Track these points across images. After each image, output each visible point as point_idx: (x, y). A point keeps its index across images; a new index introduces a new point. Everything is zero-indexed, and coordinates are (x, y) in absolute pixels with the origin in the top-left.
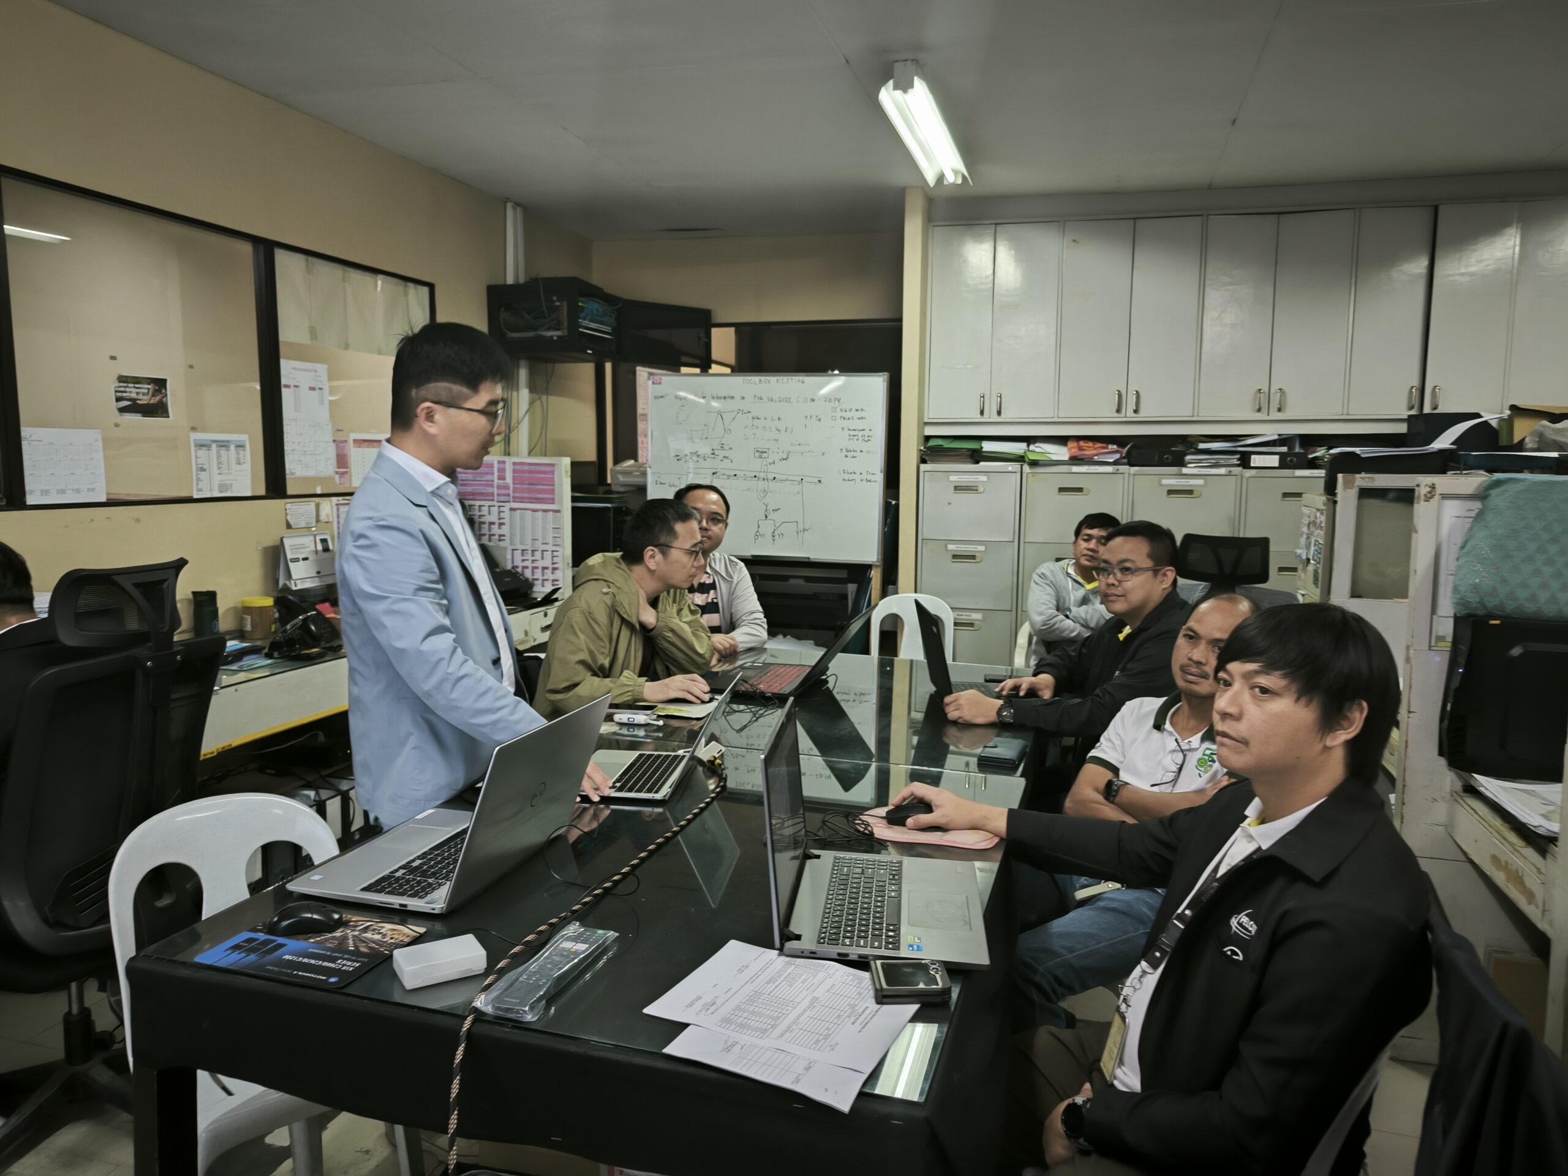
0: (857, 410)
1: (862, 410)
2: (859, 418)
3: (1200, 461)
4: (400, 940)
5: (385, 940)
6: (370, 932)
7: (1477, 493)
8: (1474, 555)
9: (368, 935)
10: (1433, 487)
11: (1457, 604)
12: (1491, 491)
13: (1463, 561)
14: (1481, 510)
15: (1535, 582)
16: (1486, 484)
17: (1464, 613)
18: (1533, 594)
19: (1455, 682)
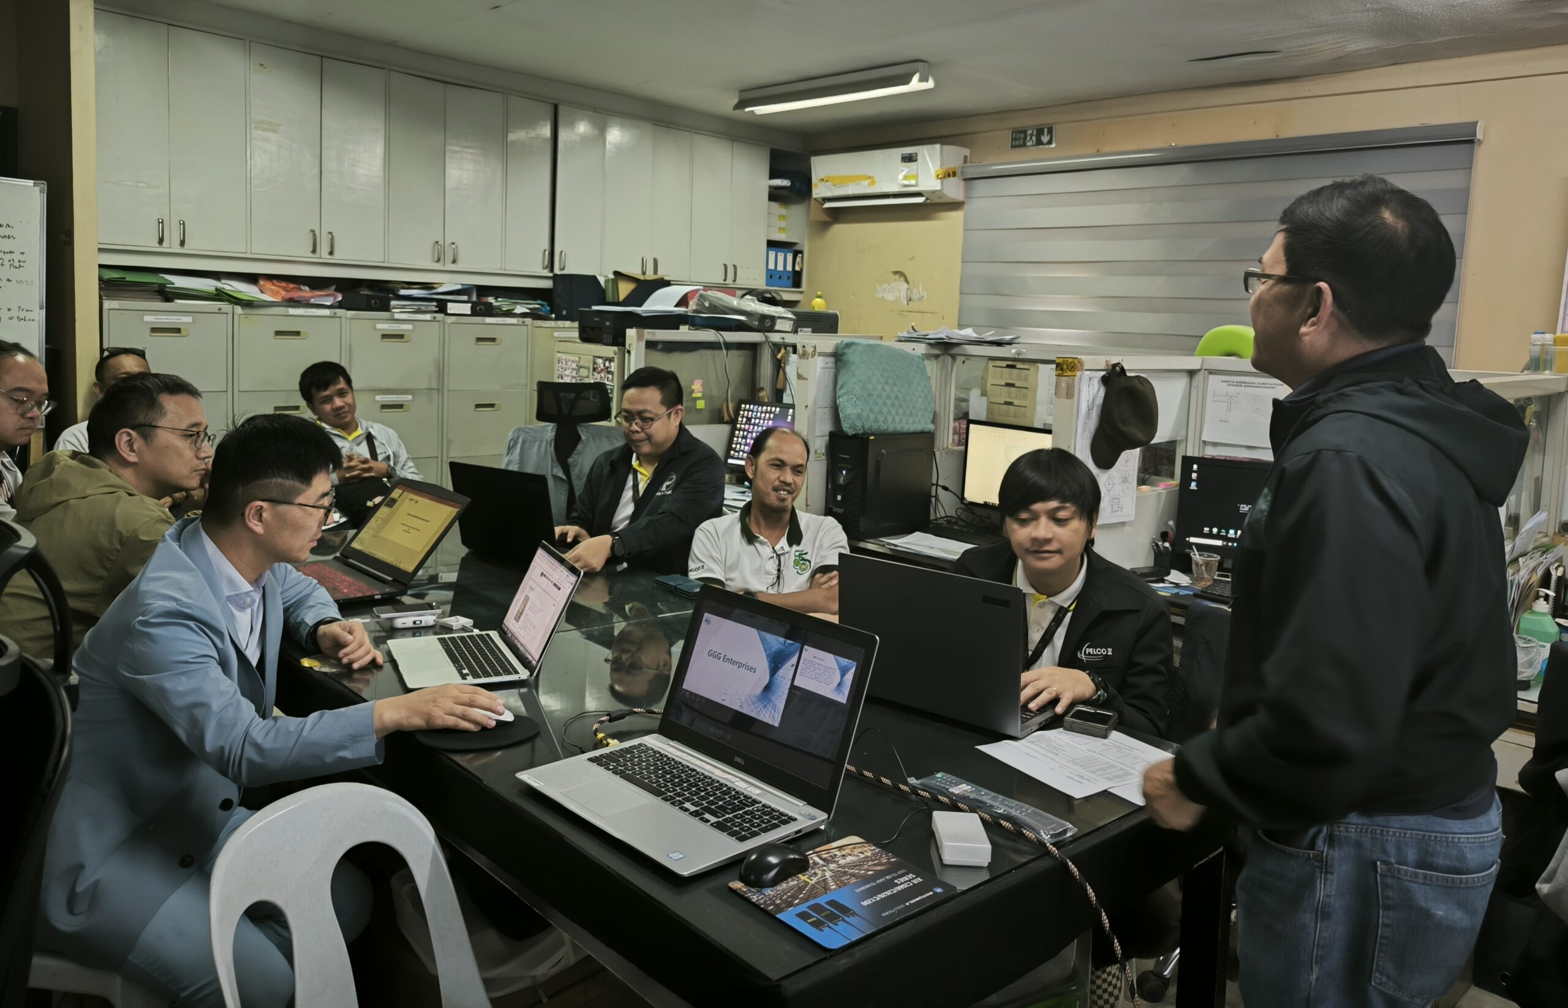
1: (8, 226)
2: (4, 237)
3: (404, 307)
4: (869, 850)
5: (862, 856)
6: (836, 859)
7: (834, 351)
8: (853, 395)
9: (842, 862)
10: (815, 348)
11: (850, 428)
12: (846, 351)
13: (845, 398)
14: (836, 363)
15: (885, 410)
16: (841, 346)
17: (853, 433)
18: (886, 418)
19: (841, 480)
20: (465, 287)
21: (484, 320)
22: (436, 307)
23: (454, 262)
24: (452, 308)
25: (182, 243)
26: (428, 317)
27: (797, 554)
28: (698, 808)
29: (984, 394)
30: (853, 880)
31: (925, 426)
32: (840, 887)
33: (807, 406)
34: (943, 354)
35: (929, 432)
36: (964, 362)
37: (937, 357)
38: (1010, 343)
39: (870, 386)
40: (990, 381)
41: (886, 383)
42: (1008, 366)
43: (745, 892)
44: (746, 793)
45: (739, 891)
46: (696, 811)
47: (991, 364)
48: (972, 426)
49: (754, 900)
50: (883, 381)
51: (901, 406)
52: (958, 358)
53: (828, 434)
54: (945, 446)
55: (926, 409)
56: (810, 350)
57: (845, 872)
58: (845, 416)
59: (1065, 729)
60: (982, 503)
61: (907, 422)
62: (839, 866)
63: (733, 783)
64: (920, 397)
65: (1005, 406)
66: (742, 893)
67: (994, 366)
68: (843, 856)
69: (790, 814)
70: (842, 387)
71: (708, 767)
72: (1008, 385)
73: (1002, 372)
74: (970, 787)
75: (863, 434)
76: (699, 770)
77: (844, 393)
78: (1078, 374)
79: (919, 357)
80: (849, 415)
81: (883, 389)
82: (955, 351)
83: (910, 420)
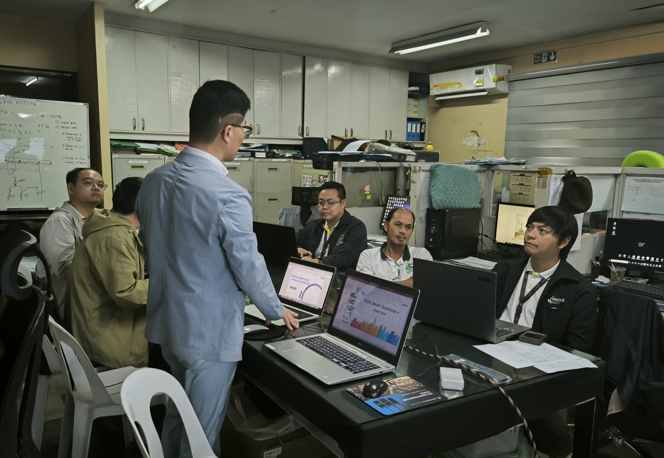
0: (72, 123)
1: (74, 123)
2: (73, 128)
4: (412, 381)
5: (408, 383)
6: (396, 384)
7: (430, 169)
8: (438, 190)
9: (398, 385)
10: (420, 168)
11: (436, 206)
12: (436, 169)
13: (435, 192)
14: (431, 175)
15: (455, 197)
16: (433, 167)
17: (438, 209)
18: (455, 201)
19: (432, 231)
20: (263, 145)
21: (272, 160)
22: (251, 154)
23: (258, 133)
24: (258, 155)
25: (143, 129)
26: (247, 159)
27: (407, 264)
28: (339, 361)
29: (508, 189)
30: (402, 391)
31: (476, 205)
32: (395, 394)
33: (416, 196)
34: (488, 170)
35: (478, 208)
36: (498, 174)
37: (484, 171)
38: (524, 164)
39: (447, 186)
40: (512, 183)
41: (456, 184)
42: (521, 175)
43: (353, 392)
44: (361, 357)
45: (350, 392)
46: (338, 362)
47: (512, 174)
48: (500, 205)
49: (356, 395)
50: (454, 183)
51: (463, 195)
52: (496, 171)
53: (426, 210)
54: (488, 216)
55: (476, 197)
56: (418, 169)
57: (399, 389)
58: (434, 200)
59: (519, 341)
60: (504, 243)
61: (466, 203)
62: (397, 386)
63: (356, 353)
64: (474, 191)
65: (519, 195)
66: (352, 393)
67: (513, 175)
68: (399, 383)
69: (378, 365)
70: (433, 187)
71: (347, 346)
72: (520, 184)
73: (517, 178)
74: (464, 360)
75: (443, 209)
76: (342, 347)
77: (434, 189)
78: (549, 176)
79: (474, 171)
80: (436, 200)
81: (454, 187)
82: (494, 168)
83: (468, 202)
